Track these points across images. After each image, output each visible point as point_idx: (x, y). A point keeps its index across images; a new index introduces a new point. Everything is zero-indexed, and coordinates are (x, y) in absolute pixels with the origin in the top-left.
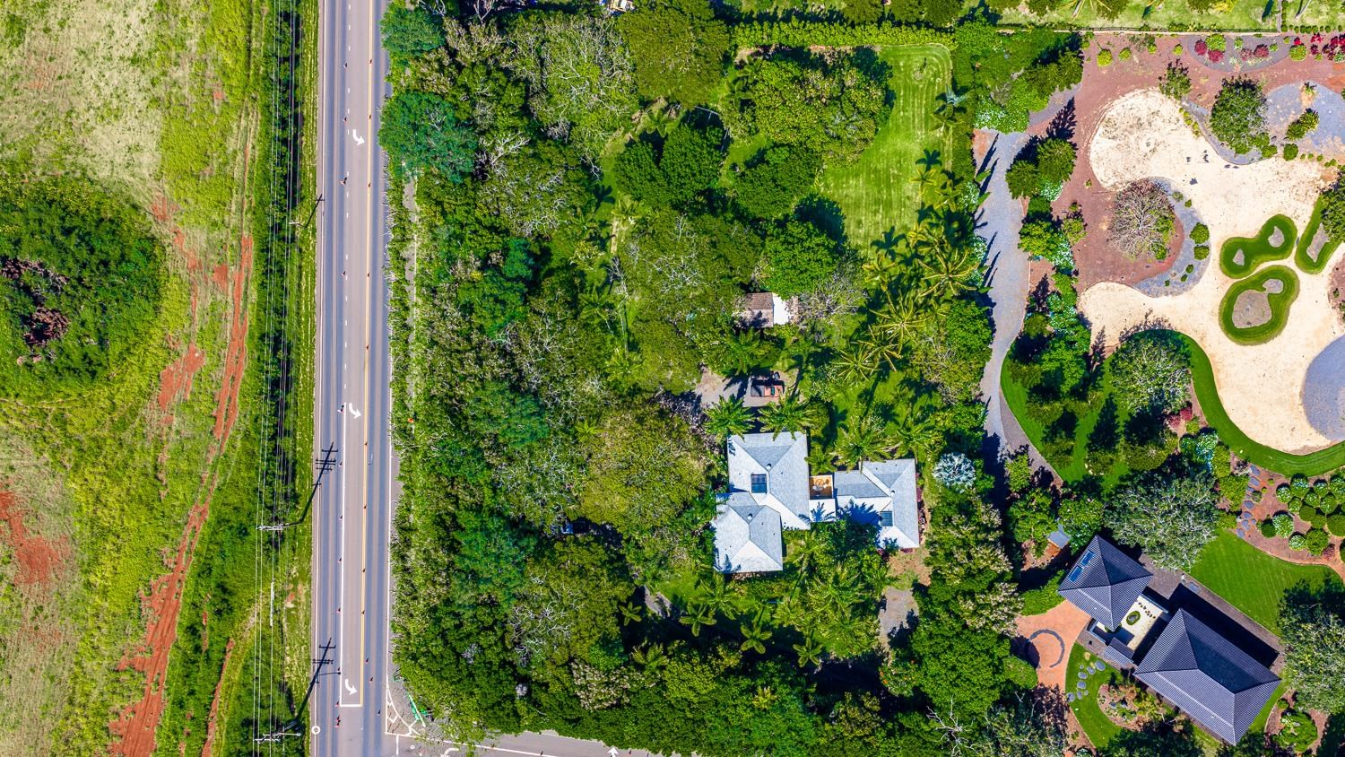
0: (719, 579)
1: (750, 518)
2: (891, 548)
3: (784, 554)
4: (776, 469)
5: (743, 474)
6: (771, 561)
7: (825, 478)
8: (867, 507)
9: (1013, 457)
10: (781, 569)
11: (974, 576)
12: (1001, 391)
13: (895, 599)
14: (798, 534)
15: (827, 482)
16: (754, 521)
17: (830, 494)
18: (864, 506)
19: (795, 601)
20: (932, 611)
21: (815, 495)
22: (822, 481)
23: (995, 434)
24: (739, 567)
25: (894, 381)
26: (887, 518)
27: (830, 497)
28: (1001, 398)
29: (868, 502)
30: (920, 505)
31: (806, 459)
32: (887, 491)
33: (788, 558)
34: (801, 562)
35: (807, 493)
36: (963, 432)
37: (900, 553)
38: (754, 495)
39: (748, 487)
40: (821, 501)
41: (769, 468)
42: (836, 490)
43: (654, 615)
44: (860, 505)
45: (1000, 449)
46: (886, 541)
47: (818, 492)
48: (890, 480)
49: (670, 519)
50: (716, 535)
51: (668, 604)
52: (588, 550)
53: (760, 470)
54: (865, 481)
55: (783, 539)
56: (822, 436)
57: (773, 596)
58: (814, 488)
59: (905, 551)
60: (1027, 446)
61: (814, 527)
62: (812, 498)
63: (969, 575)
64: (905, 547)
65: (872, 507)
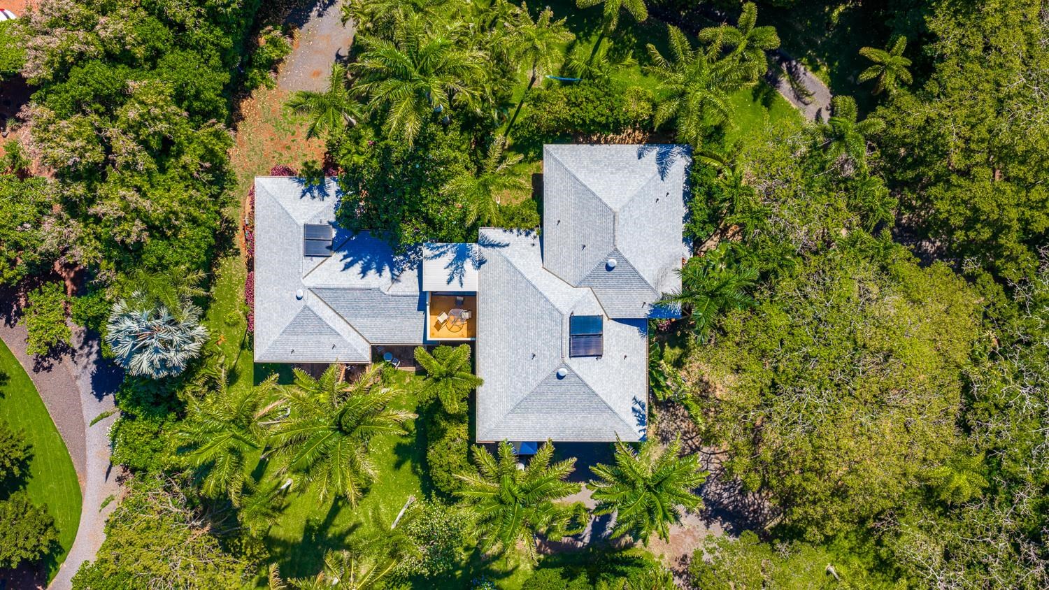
0: (689, 129)
1: (613, 262)
2: (312, 180)
3: (538, 180)
4: (547, 367)
5: (620, 355)
6: (571, 165)
7: (445, 335)
8: (357, 267)
9: (66, 349)
10: (548, 148)
11: (97, 97)
12: (82, 484)
13: (317, 74)
14: (510, 220)
15: (438, 326)
16: (601, 256)
17: (431, 301)
18: (364, 272)
19: (523, 72)
20: (218, 32)
21: (467, 301)
22: (450, 328)
23: (100, 397)
24: (640, 156)
25: (295, 515)
26: (314, 242)
27: (433, 293)
28: (84, 470)
29: (353, 277)
30: (250, 265)
31: (480, 382)
32: (312, 301)
33: (531, 169)
34: (502, 159)
35: (481, 306)
36: (149, 414)
37: (298, 167)
38: (600, 312)
39: (610, 328)
40: (455, 287)
41: (563, 371)
42: (422, 307)
43: (815, 69)
44: (372, 273)
45: (93, 368)
46: (324, 194)
47: (460, 305)
48: (305, 321)
49: (791, 267)
50: (682, 227)
51: (785, 89)
52: (975, 210)
53: (583, 367)
54: (359, 322)
55: (540, 211)
56: (443, 424)
57: (567, 90)
58: (466, 315)
59: (286, 172)
60: (36, 370)
61: (470, 234)
62: (472, 296)
63: (110, 102)
64: (285, 181)
65: (347, 267)
